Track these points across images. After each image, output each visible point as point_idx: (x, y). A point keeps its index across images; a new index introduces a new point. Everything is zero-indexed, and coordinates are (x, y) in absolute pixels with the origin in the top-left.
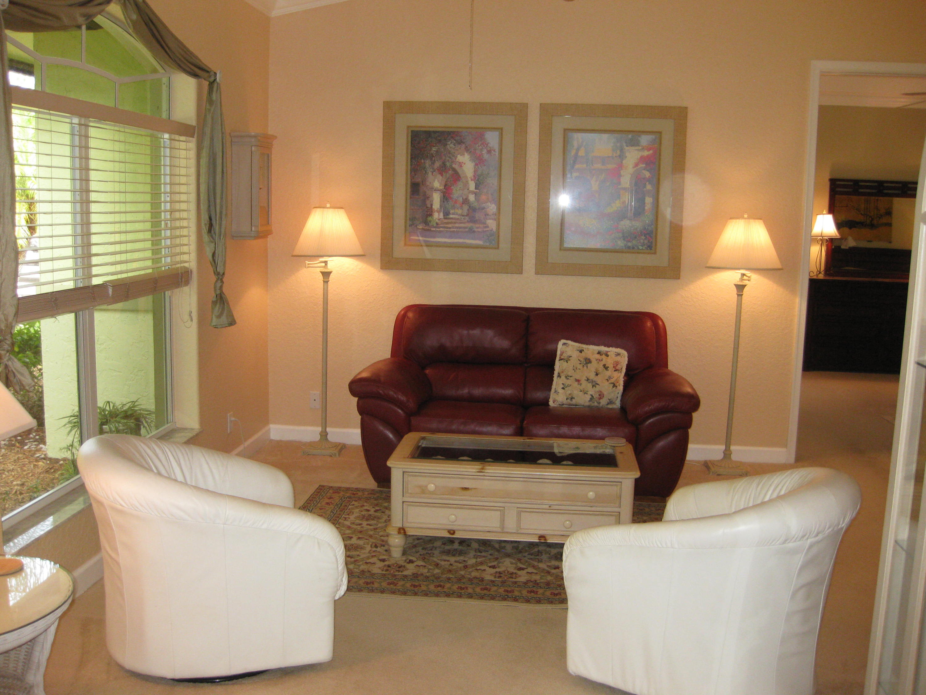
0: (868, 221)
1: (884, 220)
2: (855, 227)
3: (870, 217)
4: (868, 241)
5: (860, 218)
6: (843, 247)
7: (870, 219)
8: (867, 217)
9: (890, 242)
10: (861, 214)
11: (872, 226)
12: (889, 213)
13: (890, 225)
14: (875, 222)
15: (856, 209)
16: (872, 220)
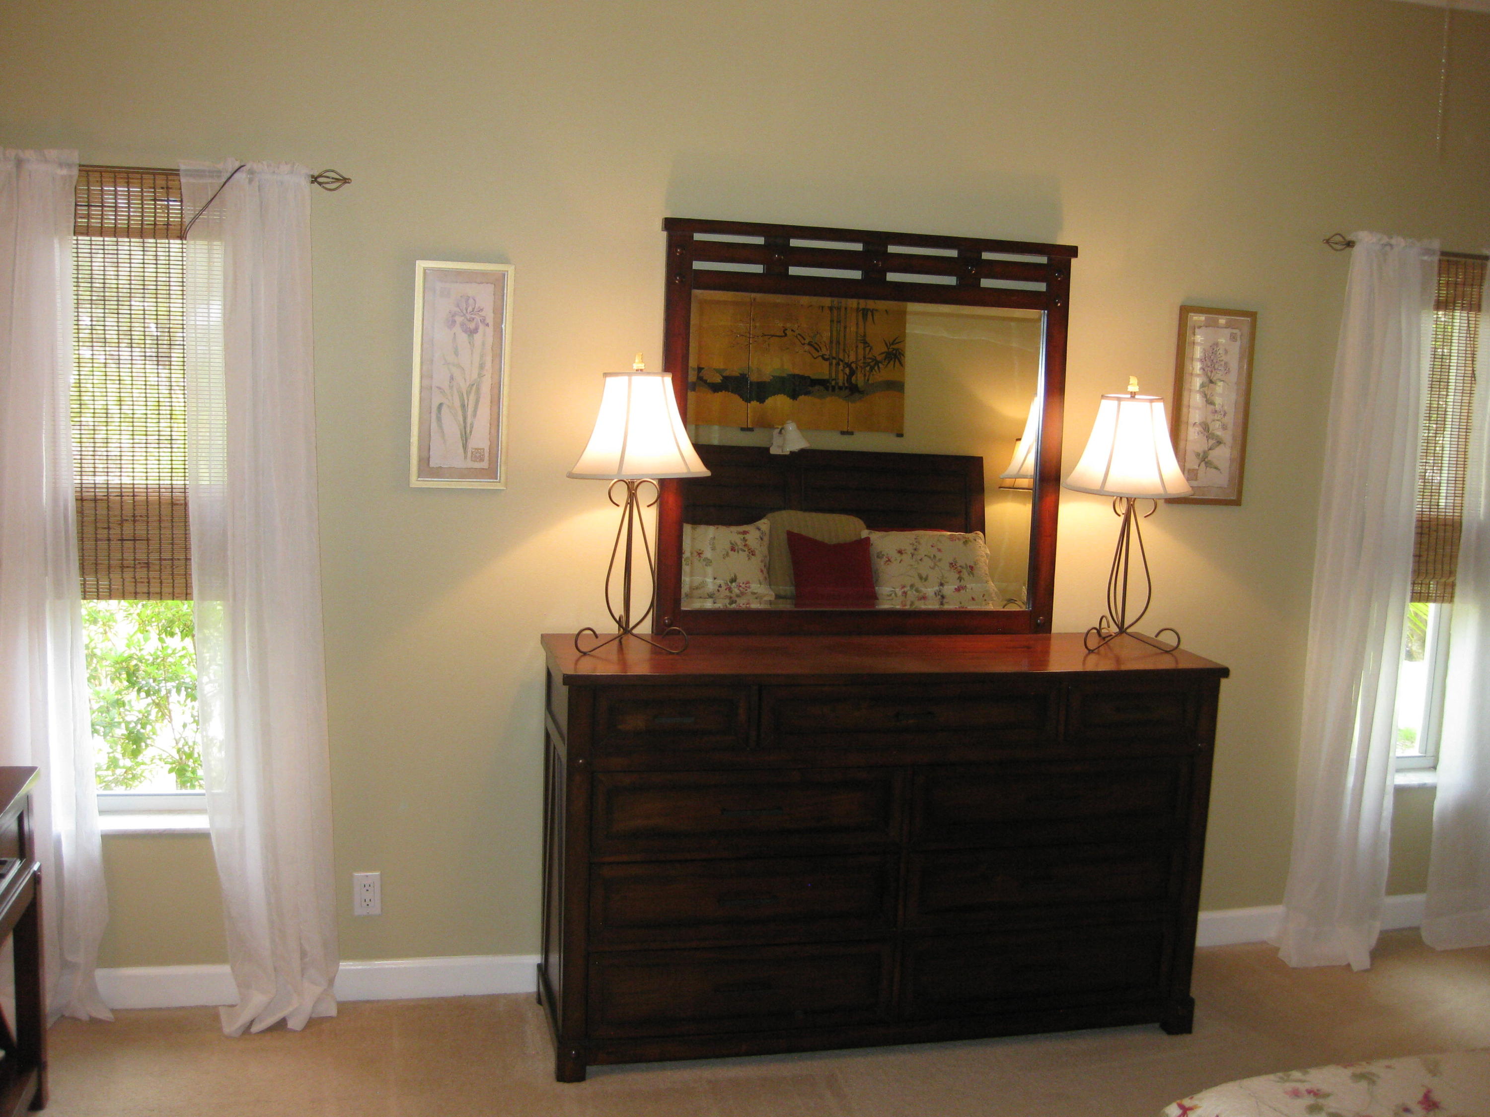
0: (841, 379)
1: (884, 374)
2: (807, 393)
3: (848, 365)
4: (843, 433)
5: (822, 371)
6: (774, 451)
7: (847, 371)
8: (837, 364)
9: (900, 435)
10: (823, 357)
11: (853, 390)
12: (895, 355)
13: (896, 386)
14: (859, 379)
15: (810, 344)
16: (853, 373)
